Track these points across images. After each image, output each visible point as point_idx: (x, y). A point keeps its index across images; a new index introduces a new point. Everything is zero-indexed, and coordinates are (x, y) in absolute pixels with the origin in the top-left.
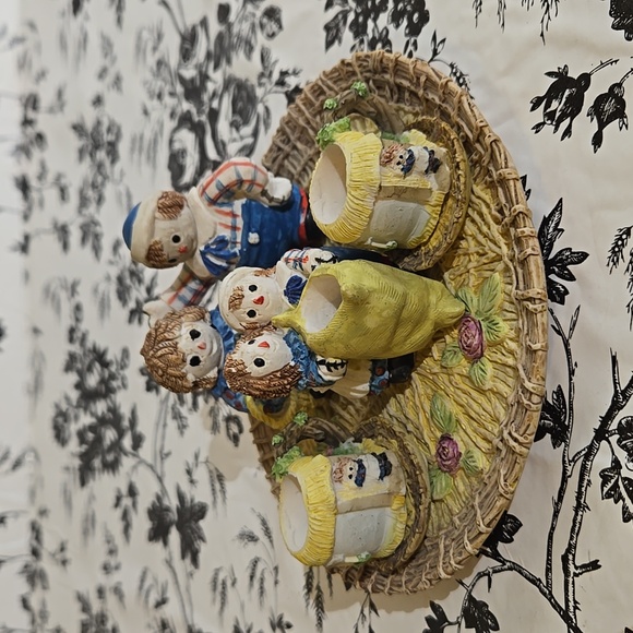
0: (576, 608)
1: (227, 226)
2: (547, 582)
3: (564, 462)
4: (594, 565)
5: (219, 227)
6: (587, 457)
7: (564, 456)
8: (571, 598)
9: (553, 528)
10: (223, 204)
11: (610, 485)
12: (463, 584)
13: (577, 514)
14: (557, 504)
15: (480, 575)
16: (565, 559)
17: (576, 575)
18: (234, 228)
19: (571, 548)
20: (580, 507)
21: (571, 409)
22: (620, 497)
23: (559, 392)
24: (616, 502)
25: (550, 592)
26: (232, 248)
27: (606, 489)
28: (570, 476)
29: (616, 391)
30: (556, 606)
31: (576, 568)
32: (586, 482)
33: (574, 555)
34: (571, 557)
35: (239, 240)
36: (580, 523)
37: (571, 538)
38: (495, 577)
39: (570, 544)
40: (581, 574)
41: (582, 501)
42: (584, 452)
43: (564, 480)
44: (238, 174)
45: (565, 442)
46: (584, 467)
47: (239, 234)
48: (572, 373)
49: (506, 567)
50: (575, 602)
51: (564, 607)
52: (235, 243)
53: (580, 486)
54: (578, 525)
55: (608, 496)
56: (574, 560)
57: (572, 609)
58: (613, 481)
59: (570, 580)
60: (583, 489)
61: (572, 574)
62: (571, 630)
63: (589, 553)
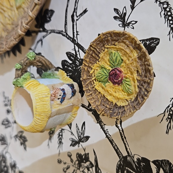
0: (77, 34)
2: (65, 30)
4: (85, 11)
8: (75, 31)
9: (67, 6)
15: (38, 42)
16: (73, 16)
17: (77, 20)
25: (67, 34)
30: (69, 38)
31: (77, 17)
34: (75, 14)
37: (75, 5)
39: (75, 9)
40: (79, 19)
49: (48, 33)
50: (77, 32)
51: (72, 37)
56: (76, 14)
57: (75, 36)
59: (75, 23)
61: (75, 21)
62: (75, 46)
63: (83, 7)
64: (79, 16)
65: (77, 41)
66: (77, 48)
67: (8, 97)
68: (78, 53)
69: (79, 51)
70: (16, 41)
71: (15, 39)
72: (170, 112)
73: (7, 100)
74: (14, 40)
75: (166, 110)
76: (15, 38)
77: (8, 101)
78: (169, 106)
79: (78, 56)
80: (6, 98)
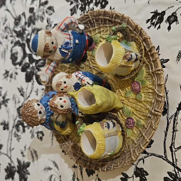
0: (176, 161)
1: (68, 38)
2: (165, 156)
3: (167, 119)
5: (65, 39)
6: (175, 116)
7: (167, 118)
8: (174, 158)
9: (165, 140)
10: (66, 31)
12: (133, 164)
13: (173, 133)
14: (166, 132)
15: (140, 160)
16: (171, 148)
18: (70, 39)
19: (173, 144)
20: (174, 131)
21: (168, 104)
25: (167, 159)
26: (70, 46)
28: (170, 123)
30: (169, 162)
31: (175, 149)
32: (176, 123)
33: (174, 146)
34: (173, 146)
35: (72, 43)
36: (175, 136)
37: (172, 141)
38: (145, 159)
39: (172, 143)
40: (177, 150)
41: (175, 129)
43: (168, 124)
44: (71, 20)
45: (167, 113)
46: (175, 119)
47: (72, 41)
48: (167, 94)
49: (149, 155)
50: (176, 159)
51: (172, 162)
52: (71, 44)
53: (174, 125)
54: (174, 136)
56: (174, 147)
57: (175, 162)
59: (174, 153)
60: (175, 126)
61: (174, 151)
62: (175, 168)
63: (179, 144)
64: (177, 148)
65: (176, 165)
66: (177, 170)
68: (178, 174)
69: (178, 172)
71: (128, 162)
79: (178, 176)
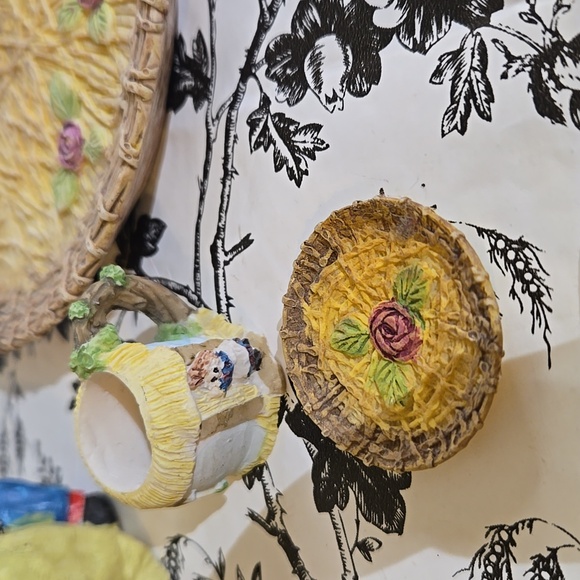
0: (229, 305)
2: (196, 287)
3: (207, 123)
4: (246, 242)
6: (232, 107)
7: (207, 117)
8: (222, 296)
9: (200, 217)
11: (259, 130)
13: (224, 186)
14: (202, 184)
16: (214, 249)
17: (226, 263)
19: (220, 230)
20: (228, 174)
21: (213, 54)
22: (271, 141)
23: (200, 38)
24: (266, 150)
25: (199, 297)
27: (254, 138)
28: (214, 140)
29: (262, 10)
31: (226, 254)
32: (232, 139)
33: (223, 240)
34: (219, 243)
36: (228, 196)
37: (220, 220)
39: (219, 228)
40: (231, 260)
41: (229, 167)
42: (229, 103)
43: (209, 148)
45: (208, 99)
46: (229, 121)
50: (228, 298)
53: (226, 147)
54: (226, 199)
55: (258, 145)
56: (223, 247)
57: (224, 309)
58: (261, 124)
59: (220, 271)
60: (230, 150)
61: (222, 264)
63: (239, 229)
64: (231, 251)
67: (51, 460)
70: (57, 317)
72: (486, 566)
73: (48, 468)
74: (53, 314)
75: (474, 560)
76: (53, 307)
77: (52, 471)
78: (482, 550)
80: (44, 461)
